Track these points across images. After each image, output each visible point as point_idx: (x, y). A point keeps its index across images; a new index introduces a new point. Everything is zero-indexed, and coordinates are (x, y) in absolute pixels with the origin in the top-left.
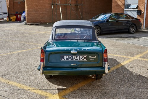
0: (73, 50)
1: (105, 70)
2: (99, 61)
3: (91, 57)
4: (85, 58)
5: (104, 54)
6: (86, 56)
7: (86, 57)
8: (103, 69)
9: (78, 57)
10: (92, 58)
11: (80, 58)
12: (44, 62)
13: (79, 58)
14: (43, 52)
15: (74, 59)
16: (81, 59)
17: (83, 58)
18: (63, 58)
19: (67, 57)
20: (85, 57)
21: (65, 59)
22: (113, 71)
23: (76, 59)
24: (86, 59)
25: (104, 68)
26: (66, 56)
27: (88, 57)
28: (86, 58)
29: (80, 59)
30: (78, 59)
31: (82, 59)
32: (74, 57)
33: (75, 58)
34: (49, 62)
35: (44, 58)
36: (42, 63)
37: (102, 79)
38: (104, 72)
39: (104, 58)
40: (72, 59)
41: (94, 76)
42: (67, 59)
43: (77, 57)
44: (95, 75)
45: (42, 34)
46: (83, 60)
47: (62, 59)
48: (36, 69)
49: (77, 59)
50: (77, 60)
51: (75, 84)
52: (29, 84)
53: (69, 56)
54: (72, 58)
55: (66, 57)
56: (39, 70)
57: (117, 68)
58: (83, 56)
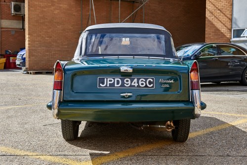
0: (124, 66)
1: (194, 107)
2: (180, 90)
3: (162, 81)
4: (150, 83)
5: (192, 73)
6: (153, 79)
7: (152, 80)
8: (190, 106)
9: (136, 80)
10: (165, 83)
11: (140, 82)
12: (61, 90)
13: (138, 83)
14: (61, 70)
15: (127, 84)
16: (142, 84)
17: (146, 82)
18: (103, 84)
19: (110, 81)
20: (150, 81)
21: (106, 86)
23: (131, 86)
24: (152, 85)
25: (192, 103)
26: (108, 79)
27: (157, 80)
28: (152, 83)
29: (138, 86)
30: (136, 85)
31: (144, 85)
32: (127, 81)
33: (129, 82)
34: (73, 91)
35: (61, 82)
36: (57, 92)
39: (192, 82)
40: (123, 85)
42: (112, 85)
43: (132, 80)
46: (146, 86)
47: (101, 85)
49: (133, 84)
50: (134, 86)
53: (116, 79)
54: (123, 83)
55: (108, 81)
56: (50, 107)
58: (146, 79)
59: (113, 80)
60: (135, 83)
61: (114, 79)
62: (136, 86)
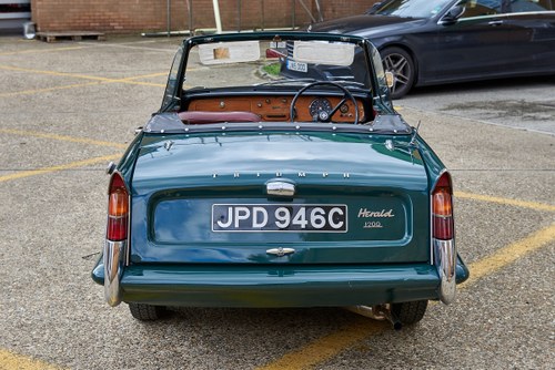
0: (274, 176)
3: (365, 213)
4: (337, 218)
6: (343, 209)
7: (341, 212)
8: (431, 276)
9: (302, 212)
10: (373, 219)
12: (124, 239)
13: (308, 218)
14: (123, 191)
15: (283, 222)
16: (318, 222)
17: (326, 216)
18: (225, 221)
19: (242, 213)
20: (336, 214)
21: (232, 226)
22: (481, 282)
24: (341, 223)
25: (436, 267)
26: (237, 210)
27: (353, 213)
28: (342, 218)
29: (309, 227)
30: (303, 223)
31: (322, 225)
32: (282, 214)
33: (287, 217)
34: (153, 240)
35: (125, 220)
36: (116, 246)
37: (423, 324)
38: (434, 290)
39: (437, 219)
40: (271, 224)
41: (384, 309)
42: (246, 224)
43: (293, 212)
44: (388, 306)
45: (117, 90)
46: (327, 226)
47: (219, 223)
48: (86, 270)
49: (295, 222)
50: (298, 227)
51: (287, 347)
52: (48, 352)
53: (255, 210)
54: (272, 219)
55: (236, 213)
56: (100, 281)
57: (500, 264)
58: (327, 210)
59: (247, 210)
60: (300, 219)
61: (250, 208)
62: (303, 227)
